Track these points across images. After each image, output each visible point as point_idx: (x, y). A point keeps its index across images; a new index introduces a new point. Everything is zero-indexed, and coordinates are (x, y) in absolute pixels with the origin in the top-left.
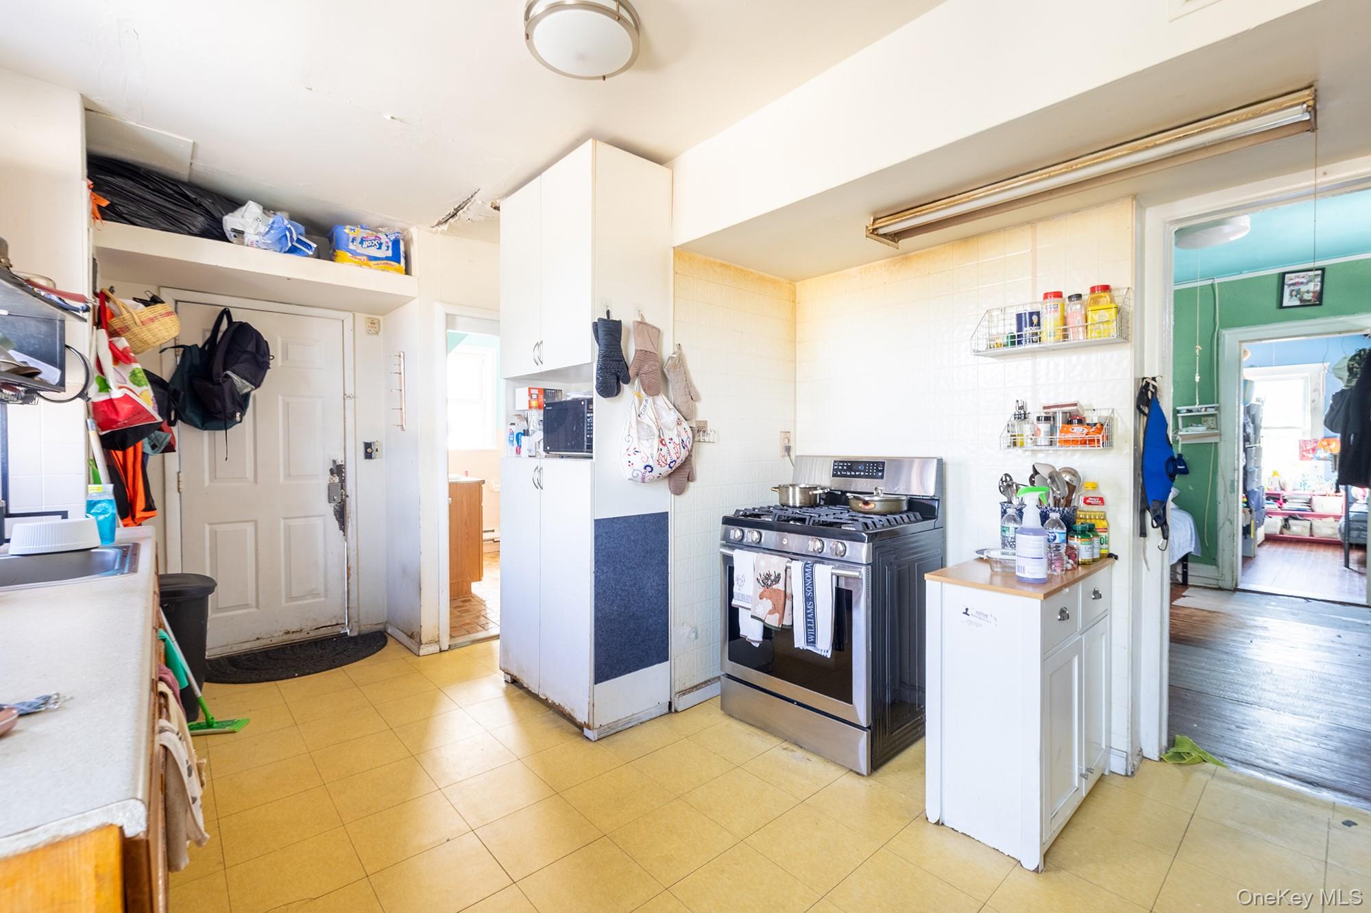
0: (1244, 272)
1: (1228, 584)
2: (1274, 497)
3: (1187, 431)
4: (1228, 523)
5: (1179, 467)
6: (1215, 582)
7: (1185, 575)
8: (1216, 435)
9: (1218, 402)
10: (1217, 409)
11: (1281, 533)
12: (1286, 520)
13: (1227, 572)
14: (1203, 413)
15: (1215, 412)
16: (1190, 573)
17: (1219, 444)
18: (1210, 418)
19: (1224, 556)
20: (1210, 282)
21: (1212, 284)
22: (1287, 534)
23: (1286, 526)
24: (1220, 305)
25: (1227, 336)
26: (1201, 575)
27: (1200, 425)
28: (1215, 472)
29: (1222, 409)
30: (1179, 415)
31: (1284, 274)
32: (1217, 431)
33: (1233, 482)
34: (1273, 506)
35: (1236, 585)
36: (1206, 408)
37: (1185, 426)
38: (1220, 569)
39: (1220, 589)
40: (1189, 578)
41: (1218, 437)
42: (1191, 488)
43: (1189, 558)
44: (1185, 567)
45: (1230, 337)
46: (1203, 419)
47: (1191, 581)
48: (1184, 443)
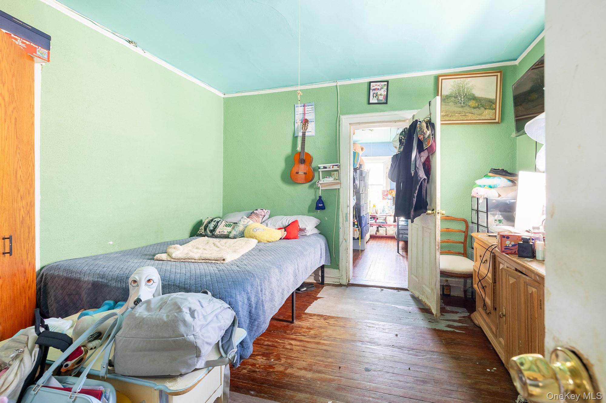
0: (351, 79)
1: (344, 282)
2: (373, 217)
3: (323, 181)
4: (344, 241)
5: (319, 205)
6: (338, 280)
7: (323, 277)
8: (338, 184)
9: (339, 163)
10: (339, 166)
11: (376, 234)
12: (378, 228)
13: (344, 273)
14: (332, 169)
15: (338, 169)
16: (325, 275)
17: (340, 189)
18: (335, 173)
19: (342, 263)
20: (335, 84)
21: (336, 86)
22: (378, 234)
23: (378, 231)
24: (340, 100)
25: (343, 119)
26: (331, 276)
27: (330, 177)
28: (338, 208)
29: (341, 167)
30: (319, 170)
31: (370, 82)
32: (338, 181)
33: (347, 214)
34: (373, 221)
35: (349, 281)
36: (333, 165)
37: (323, 178)
38: (341, 271)
39: (341, 285)
40: (325, 278)
41: (339, 185)
42: (326, 219)
43: (325, 266)
44: (323, 272)
45: (345, 120)
46: (332, 173)
47: (326, 281)
48: (323, 189)
